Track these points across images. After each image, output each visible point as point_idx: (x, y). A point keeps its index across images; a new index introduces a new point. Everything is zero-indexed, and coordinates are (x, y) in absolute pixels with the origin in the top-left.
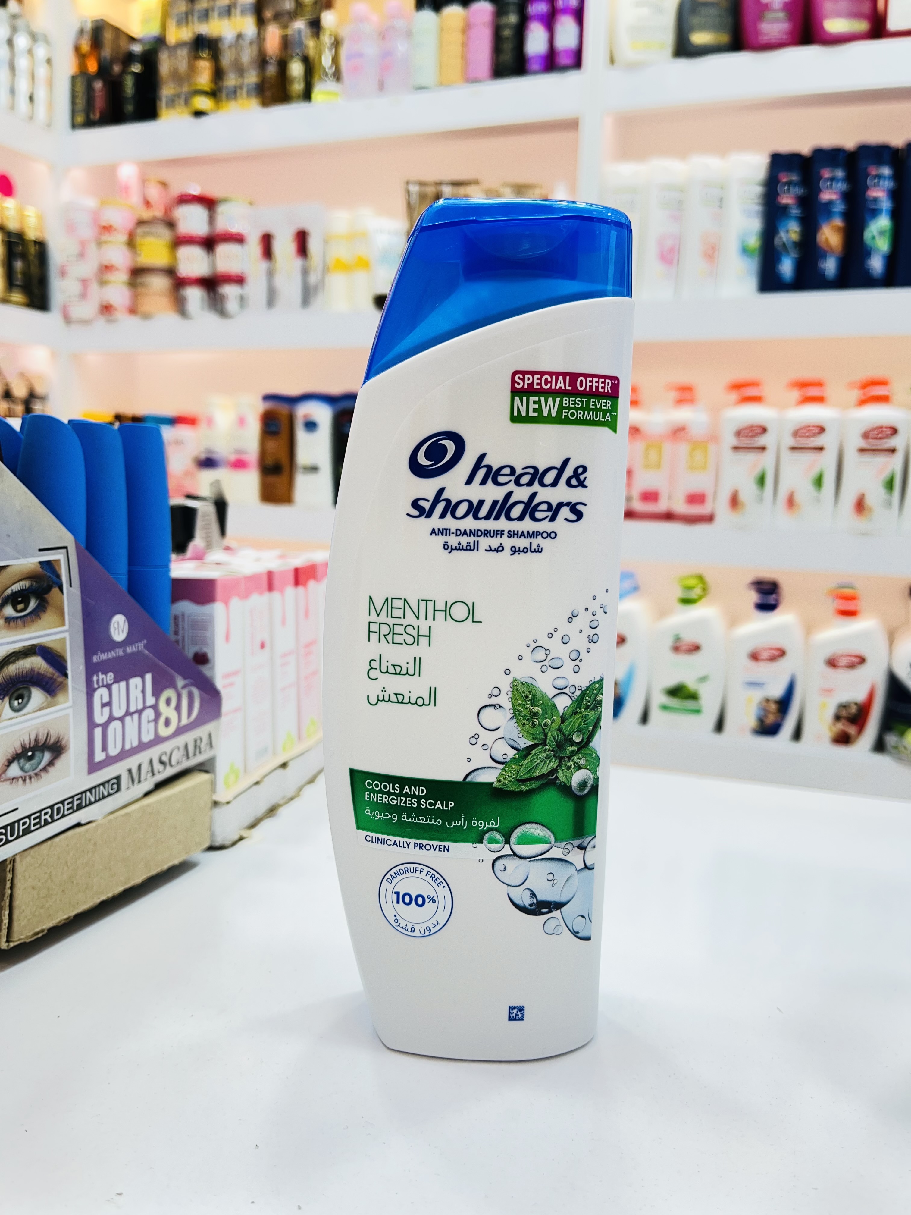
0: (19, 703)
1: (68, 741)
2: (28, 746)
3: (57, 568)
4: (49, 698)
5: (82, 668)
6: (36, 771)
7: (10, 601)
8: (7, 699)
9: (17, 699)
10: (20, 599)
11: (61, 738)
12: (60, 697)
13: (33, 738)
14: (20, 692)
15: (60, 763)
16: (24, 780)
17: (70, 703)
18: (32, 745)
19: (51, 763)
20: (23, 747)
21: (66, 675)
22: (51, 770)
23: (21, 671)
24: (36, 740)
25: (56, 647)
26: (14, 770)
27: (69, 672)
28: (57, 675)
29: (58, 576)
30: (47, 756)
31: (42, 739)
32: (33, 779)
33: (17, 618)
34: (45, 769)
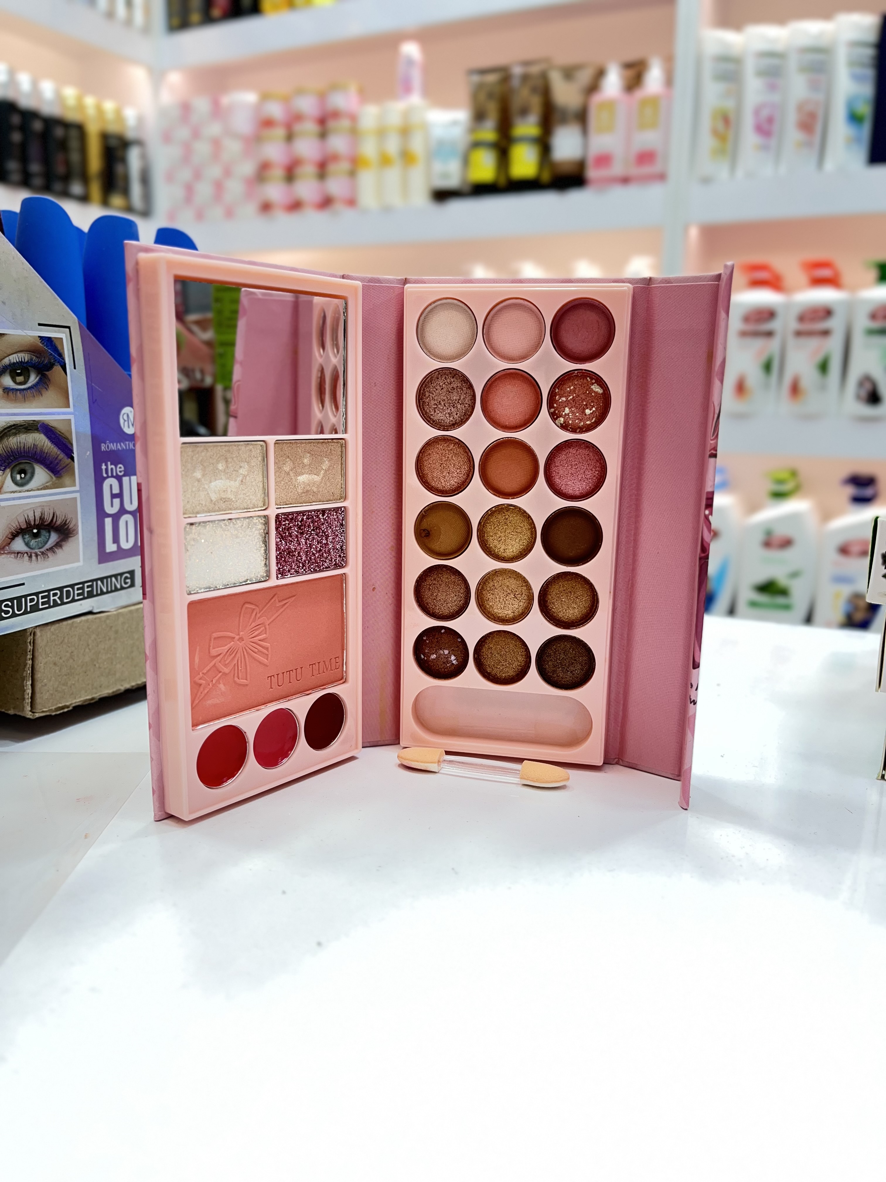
0: (21, 477)
1: (76, 525)
2: (32, 523)
3: (59, 348)
4: (54, 478)
5: (89, 453)
6: (42, 550)
7: (8, 371)
8: (8, 471)
9: (20, 473)
10: (19, 371)
11: (68, 521)
12: (67, 480)
13: (38, 515)
14: (22, 466)
15: (68, 547)
16: (30, 557)
17: (77, 488)
18: (37, 523)
19: (59, 545)
20: (28, 523)
21: (72, 459)
22: (59, 551)
23: (22, 445)
24: (42, 519)
25: (61, 428)
26: (19, 544)
27: (75, 456)
28: (62, 456)
29: (61, 355)
30: (54, 537)
31: (48, 518)
32: (39, 557)
33: (17, 390)
34: (51, 549)
